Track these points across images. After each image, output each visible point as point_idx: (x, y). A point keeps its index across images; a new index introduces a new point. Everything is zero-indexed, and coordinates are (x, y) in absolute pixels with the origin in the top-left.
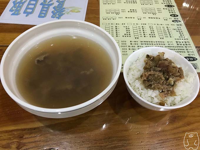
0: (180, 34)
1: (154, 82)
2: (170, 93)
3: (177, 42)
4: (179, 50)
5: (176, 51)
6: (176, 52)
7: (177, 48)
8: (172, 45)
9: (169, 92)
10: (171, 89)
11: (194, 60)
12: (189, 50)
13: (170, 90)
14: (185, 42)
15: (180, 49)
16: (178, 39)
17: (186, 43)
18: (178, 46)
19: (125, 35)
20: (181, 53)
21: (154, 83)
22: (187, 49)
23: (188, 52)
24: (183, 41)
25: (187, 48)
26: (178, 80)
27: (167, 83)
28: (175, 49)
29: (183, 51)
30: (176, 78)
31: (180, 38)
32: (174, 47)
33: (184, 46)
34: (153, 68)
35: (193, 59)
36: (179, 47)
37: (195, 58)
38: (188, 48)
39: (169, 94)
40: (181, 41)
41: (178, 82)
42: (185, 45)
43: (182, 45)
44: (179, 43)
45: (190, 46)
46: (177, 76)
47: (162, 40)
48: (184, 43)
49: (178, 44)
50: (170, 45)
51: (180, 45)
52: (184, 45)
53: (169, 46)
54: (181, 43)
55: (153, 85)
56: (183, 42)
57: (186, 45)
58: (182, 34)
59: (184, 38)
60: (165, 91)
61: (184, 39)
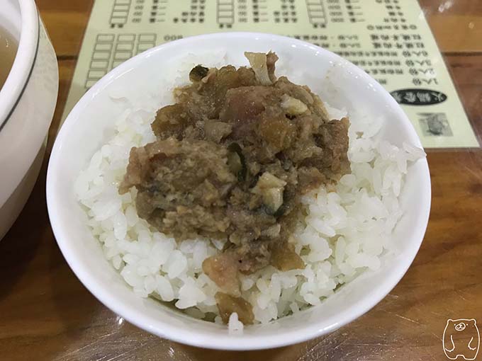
0: (391, 10)
1: (176, 196)
2: (267, 254)
3: (374, 37)
4: (381, 67)
5: (368, 67)
6: (368, 72)
7: (371, 58)
8: (356, 49)
9: (262, 249)
10: (275, 231)
11: (434, 101)
12: (417, 66)
13: (268, 238)
14: (406, 37)
15: (384, 63)
16: (380, 28)
17: (408, 41)
18: (379, 50)
19: (185, 17)
20: (387, 76)
21: (174, 201)
22: (409, 63)
23: (414, 72)
24: (397, 33)
25: (409, 58)
26: (315, 182)
27: (249, 199)
28: (363, 63)
29: (394, 67)
30: (303, 170)
31: (387, 24)
32: (361, 54)
33: (400, 51)
34: (200, 123)
35: (429, 99)
36: (381, 54)
37: (438, 93)
38: (413, 58)
39: (264, 261)
40: (391, 32)
41: (314, 191)
42: (405, 48)
43: (394, 49)
44: (380, 41)
45: (421, 49)
46: (306, 163)
47: (319, 32)
48: (401, 41)
49: (377, 45)
50: (349, 49)
51: (384, 49)
52: (399, 46)
53: (344, 50)
54: (391, 41)
55: (169, 214)
56: (396, 38)
57: (409, 46)
58: (395, 10)
59: (404, 24)
60: (241, 246)
61: (400, 27)
